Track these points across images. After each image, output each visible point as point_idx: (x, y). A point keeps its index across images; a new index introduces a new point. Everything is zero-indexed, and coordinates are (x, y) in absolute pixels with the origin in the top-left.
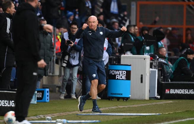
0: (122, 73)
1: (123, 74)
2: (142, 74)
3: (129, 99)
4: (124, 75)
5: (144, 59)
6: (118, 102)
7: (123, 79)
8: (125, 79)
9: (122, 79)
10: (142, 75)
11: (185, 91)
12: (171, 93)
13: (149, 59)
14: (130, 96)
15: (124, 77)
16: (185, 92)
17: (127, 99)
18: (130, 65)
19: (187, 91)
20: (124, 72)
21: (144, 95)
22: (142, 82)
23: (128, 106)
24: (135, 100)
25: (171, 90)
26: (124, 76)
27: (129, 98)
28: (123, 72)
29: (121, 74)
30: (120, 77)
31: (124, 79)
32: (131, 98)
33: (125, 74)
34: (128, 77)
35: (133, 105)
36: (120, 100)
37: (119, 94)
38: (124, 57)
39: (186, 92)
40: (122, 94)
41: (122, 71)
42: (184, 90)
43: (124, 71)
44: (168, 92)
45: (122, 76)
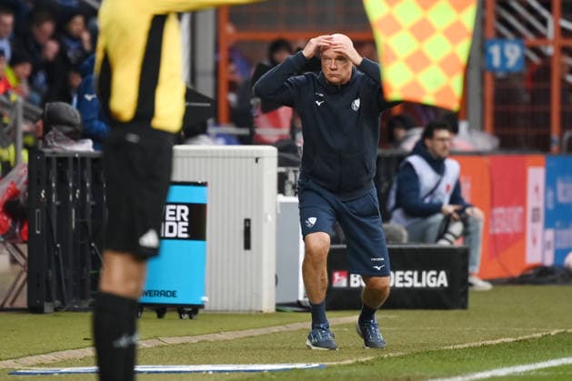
0: (175, 216)
1: (179, 219)
2: (248, 217)
3: (201, 311)
4: (182, 220)
5: (257, 160)
6: (163, 323)
7: (177, 238)
8: (186, 236)
9: (173, 235)
10: (247, 221)
11: (407, 278)
12: (353, 285)
13: (275, 161)
14: (205, 299)
15: (181, 230)
16: (404, 281)
17: (193, 310)
18: (204, 184)
19: (412, 277)
20: (183, 211)
21: (259, 296)
22: (247, 246)
23: (200, 338)
24: (223, 315)
26: (181, 224)
27: (201, 306)
28: (175, 211)
29: (171, 216)
31: (181, 235)
32: (207, 307)
33: (185, 216)
34: (197, 228)
35: (219, 332)
36: (168, 315)
37: (165, 294)
38: (188, 155)
39: (410, 279)
40: (173, 294)
41: (173, 207)
42: (401, 273)
43: (180, 208)
44: (344, 283)
45: (174, 225)
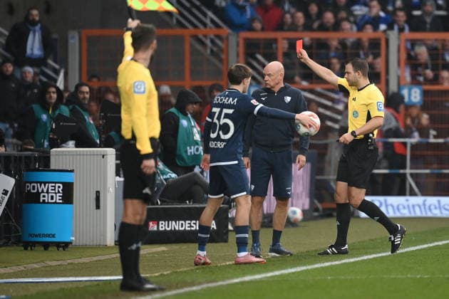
0: (55, 190)
1: (57, 191)
2: (99, 190)
3: (70, 246)
4: (59, 192)
5: (103, 157)
6: (46, 253)
7: (56, 203)
8: (61, 201)
9: (54, 201)
10: (98, 193)
11: (192, 225)
12: (161, 229)
13: (114, 156)
14: (73, 238)
15: (58, 198)
16: (191, 226)
17: (65, 245)
18: (72, 171)
19: (195, 224)
20: (59, 187)
21: (104, 236)
22: (98, 207)
23: (69, 261)
24: (84, 248)
25: (160, 222)
26: (58, 195)
27: (71, 243)
28: (55, 187)
29: (52, 190)
30: (50, 198)
31: (58, 201)
32: (74, 244)
33: (60, 190)
34: (68, 194)
35: (80, 258)
36: (50, 249)
37: (48, 236)
38: (58, 154)
39: (194, 225)
40: (53, 236)
41: (54, 185)
42: (189, 222)
43: (57, 185)
44: (155, 228)
45: (54, 195)
